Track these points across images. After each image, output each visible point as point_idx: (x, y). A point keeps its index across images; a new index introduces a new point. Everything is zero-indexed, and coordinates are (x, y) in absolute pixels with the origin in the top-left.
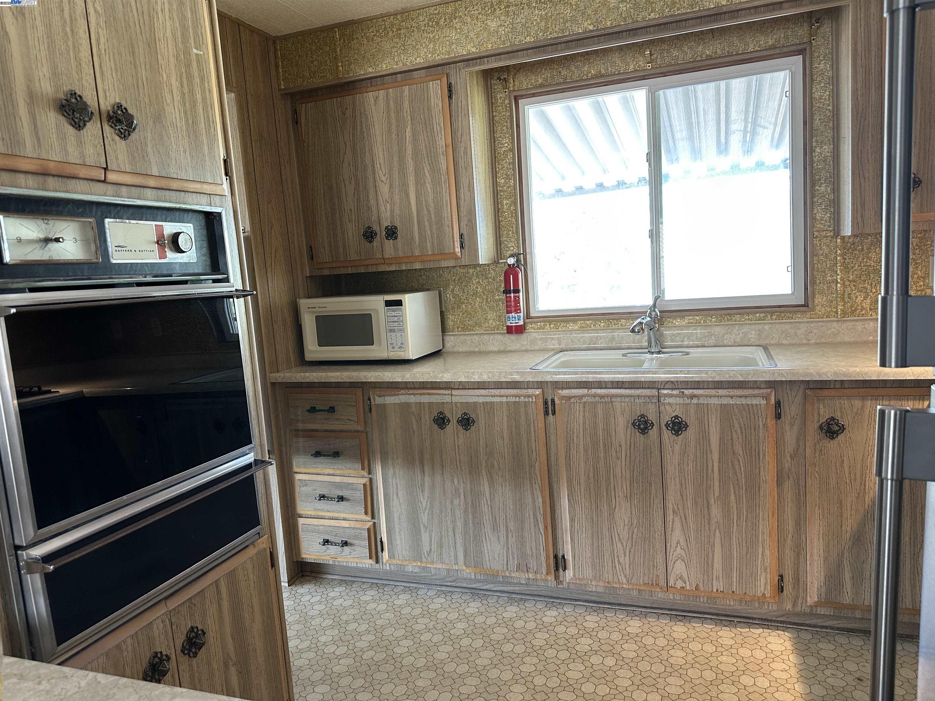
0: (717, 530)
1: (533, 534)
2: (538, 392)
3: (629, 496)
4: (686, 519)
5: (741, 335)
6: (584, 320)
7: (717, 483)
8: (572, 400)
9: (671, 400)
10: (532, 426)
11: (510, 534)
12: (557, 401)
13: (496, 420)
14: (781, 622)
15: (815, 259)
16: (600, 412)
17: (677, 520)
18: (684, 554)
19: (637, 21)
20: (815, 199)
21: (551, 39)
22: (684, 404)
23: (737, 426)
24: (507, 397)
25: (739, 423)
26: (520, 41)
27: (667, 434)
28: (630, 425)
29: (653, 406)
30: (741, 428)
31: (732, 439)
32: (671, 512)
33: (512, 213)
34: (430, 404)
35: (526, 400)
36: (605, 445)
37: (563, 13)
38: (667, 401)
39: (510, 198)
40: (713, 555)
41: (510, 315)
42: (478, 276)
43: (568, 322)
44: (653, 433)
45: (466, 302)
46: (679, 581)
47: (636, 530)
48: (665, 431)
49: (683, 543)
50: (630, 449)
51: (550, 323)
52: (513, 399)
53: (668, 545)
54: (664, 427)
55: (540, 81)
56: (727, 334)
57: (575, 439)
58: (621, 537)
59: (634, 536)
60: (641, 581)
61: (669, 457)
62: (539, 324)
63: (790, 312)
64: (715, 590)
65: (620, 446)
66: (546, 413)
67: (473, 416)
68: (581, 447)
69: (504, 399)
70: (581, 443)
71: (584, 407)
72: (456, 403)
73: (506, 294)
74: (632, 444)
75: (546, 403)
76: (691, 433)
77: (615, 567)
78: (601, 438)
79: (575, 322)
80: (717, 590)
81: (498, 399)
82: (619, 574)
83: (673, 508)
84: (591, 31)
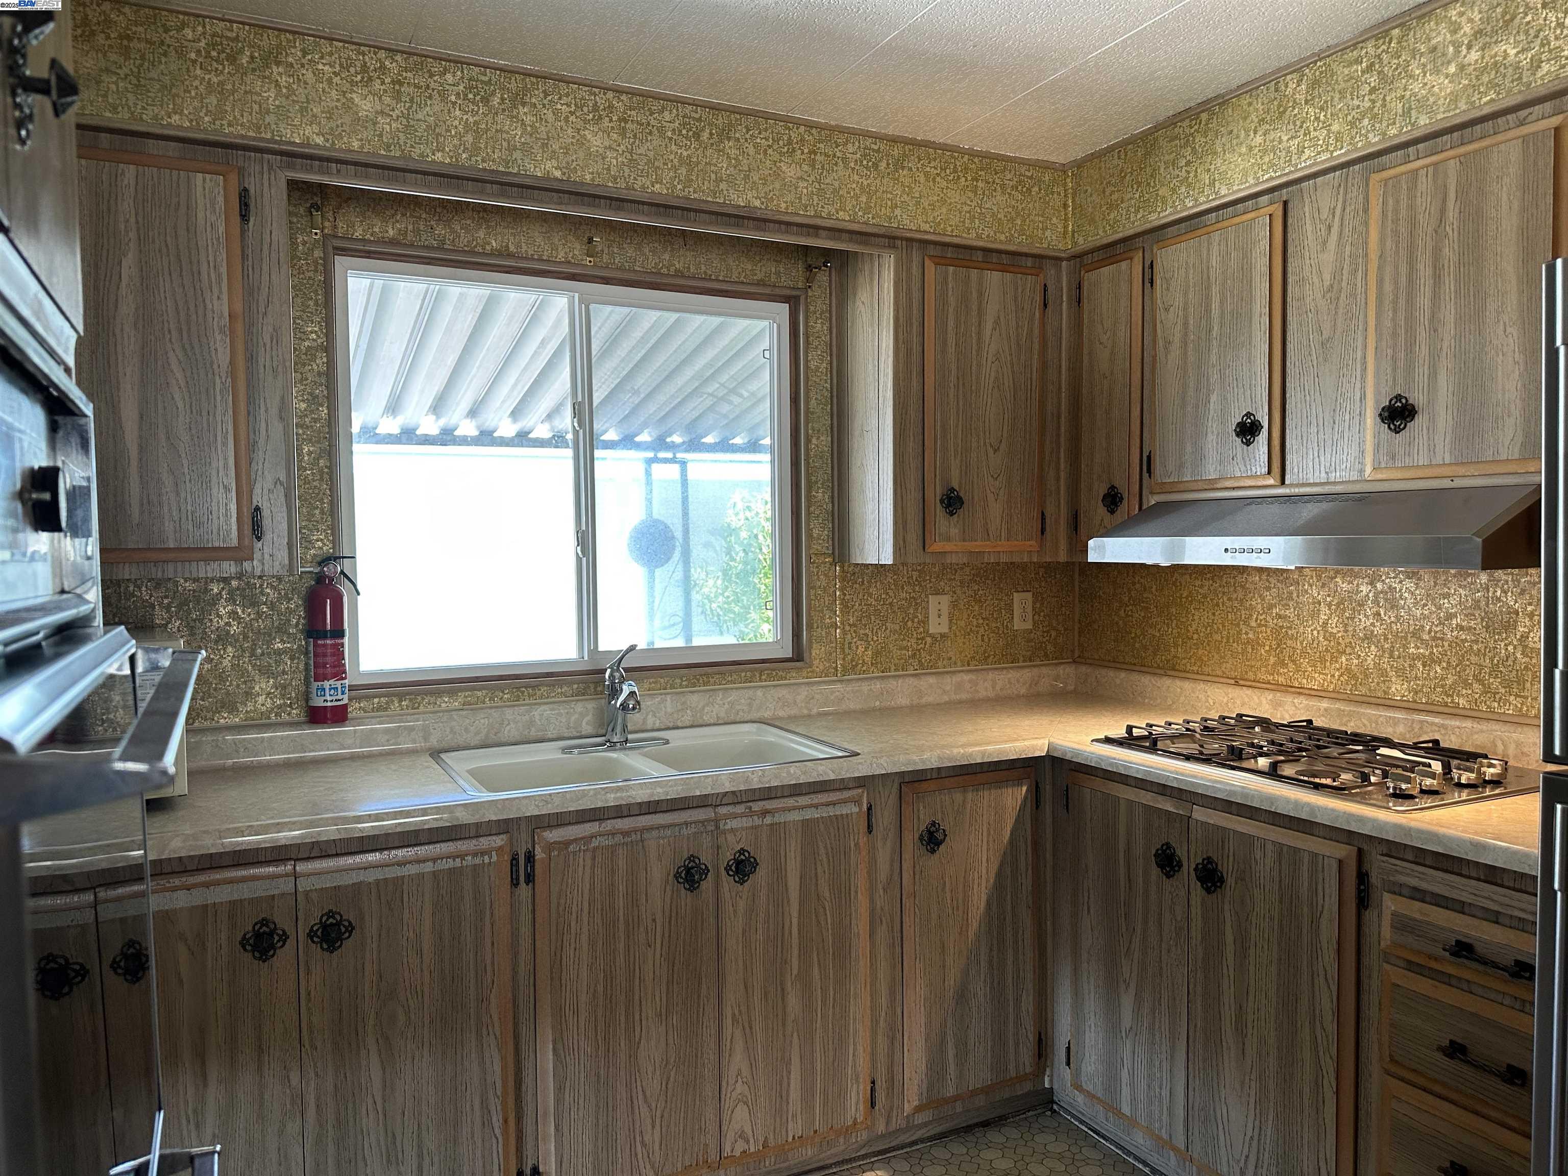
0: (795, 1034)
1: (479, 1143)
2: (499, 841)
3: (664, 1011)
4: (751, 1028)
6: (473, 689)
7: (795, 952)
8: (571, 848)
9: (732, 824)
10: (488, 913)
11: (427, 1160)
12: (539, 854)
13: (406, 915)
14: (864, 1157)
15: (813, 592)
16: (622, 863)
17: (738, 1033)
18: (747, 1093)
19: (634, 189)
21: (485, 170)
22: (752, 827)
23: (822, 851)
24: (434, 860)
25: (826, 847)
26: (422, 155)
27: (727, 885)
28: (671, 877)
29: (709, 838)
30: (827, 854)
31: (816, 874)
32: (729, 1021)
33: (321, 472)
34: (234, 905)
35: (478, 861)
36: (627, 923)
37: (508, 133)
38: (728, 827)
39: (319, 442)
40: (789, 1079)
41: (327, 684)
42: (231, 600)
43: (439, 694)
44: (707, 885)
46: (740, 1140)
47: (673, 1074)
48: (724, 879)
49: (746, 1072)
50: (670, 922)
51: (401, 697)
52: (450, 864)
53: (724, 1084)
54: (723, 872)
55: (391, 233)
56: (707, 705)
57: (573, 924)
58: (648, 1093)
59: (670, 1086)
60: (679, 1165)
61: (729, 924)
62: (376, 700)
63: (783, 670)
64: (790, 1139)
65: (654, 920)
66: (515, 883)
67: (350, 915)
68: (584, 938)
69: (428, 867)
70: (585, 929)
71: (594, 858)
72: (307, 893)
73: (316, 639)
74: (674, 915)
75: (514, 859)
76: (761, 875)
77: (636, 1155)
78: (621, 913)
79: (452, 693)
80: (794, 1138)
81: (412, 870)
82: (642, 1166)
83: (734, 1015)
84: (556, 179)
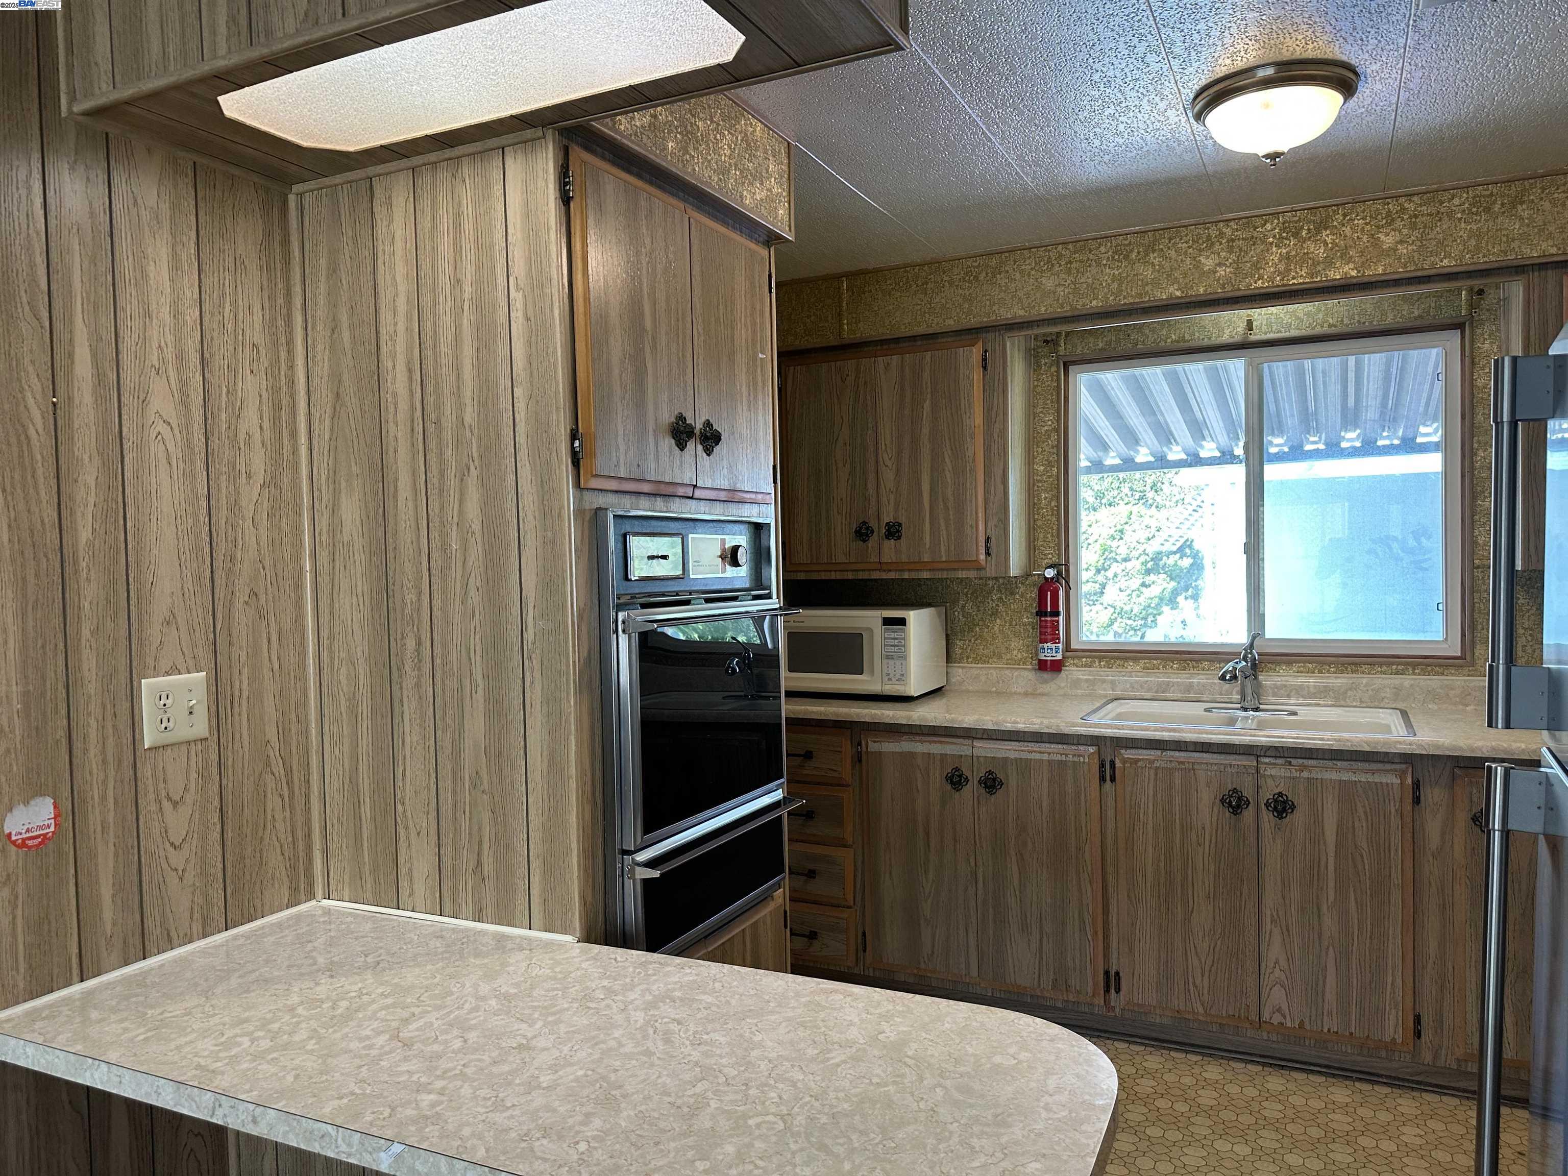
0: (1331, 949)
1: (1077, 939)
2: (1092, 750)
3: (1212, 896)
4: (1288, 930)
5: (1370, 692)
6: (1150, 658)
7: (1331, 884)
8: (1140, 764)
9: (1273, 772)
10: (1083, 795)
11: (1045, 939)
12: (1118, 764)
13: (1033, 783)
14: (1418, 1083)
15: (1476, 595)
16: (1177, 782)
17: (1276, 931)
18: (1283, 977)
19: (1239, 290)
20: (1477, 517)
21: (1125, 304)
22: (1290, 777)
23: (1361, 811)
24: (1049, 754)
25: (1364, 806)
26: (1084, 305)
27: (1267, 817)
28: (1217, 801)
29: (1250, 778)
30: (1365, 813)
31: (1353, 827)
32: (1268, 920)
33: (1052, 509)
34: (943, 756)
35: (1076, 759)
36: (1182, 826)
37: (1142, 274)
38: (1268, 773)
39: (1051, 491)
40: (1324, 982)
41: (1045, 645)
43: (1126, 659)
44: (1248, 814)
45: (981, 623)
46: (1277, 1014)
47: (1219, 943)
48: (1264, 812)
49: (1283, 963)
50: (1217, 831)
51: (1101, 659)
52: (1059, 757)
53: (1263, 965)
54: (1263, 807)
55: (1101, 345)
56: (1350, 689)
57: (1142, 815)
58: (1199, 950)
59: (1217, 950)
60: (1224, 1013)
61: (1268, 846)
62: (1084, 660)
63: (1440, 666)
64: (1326, 1030)
65: (1203, 828)
66: (1102, 779)
67: (1001, 776)
68: (1150, 826)
69: (1045, 757)
70: (1150, 821)
71: (1156, 774)
72: (978, 757)
73: (1041, 616)
74: (1220, 826)
75: (1102, 765)
76: (1298, 818)
77: (1189, 991)
78: (1177, 817)
79: (1135, 660)
80: (1329, 1030)
81: (1037, 756)
82: (1193, 1001)
83: (1272, 916)
84: (1178, 298)
